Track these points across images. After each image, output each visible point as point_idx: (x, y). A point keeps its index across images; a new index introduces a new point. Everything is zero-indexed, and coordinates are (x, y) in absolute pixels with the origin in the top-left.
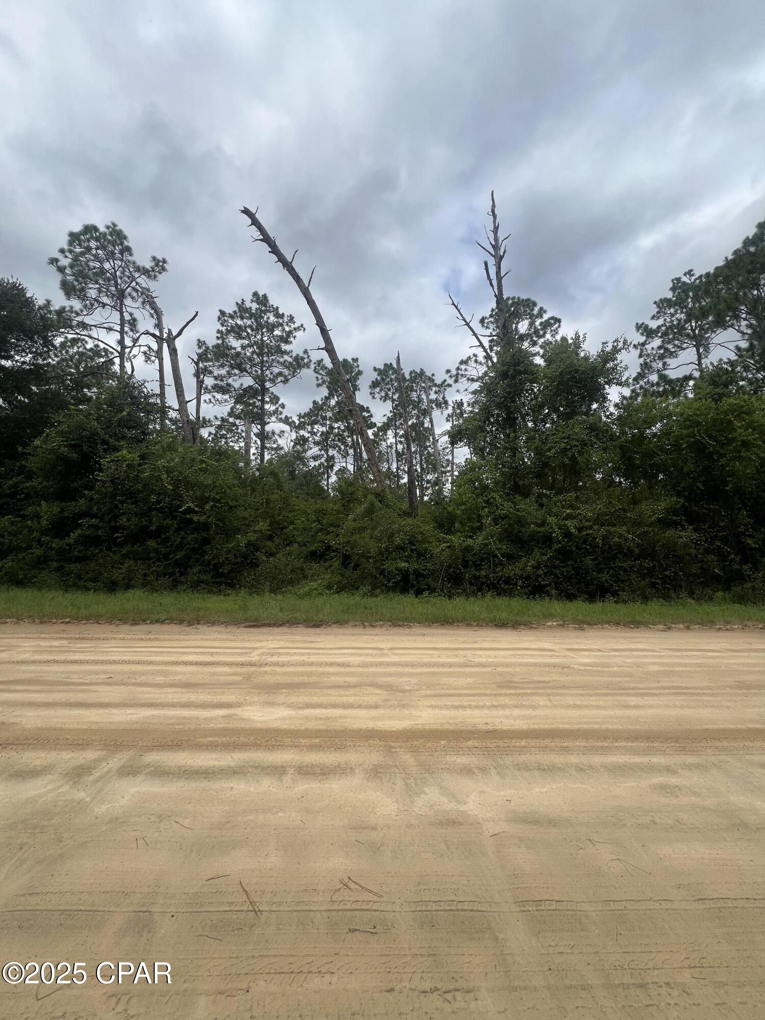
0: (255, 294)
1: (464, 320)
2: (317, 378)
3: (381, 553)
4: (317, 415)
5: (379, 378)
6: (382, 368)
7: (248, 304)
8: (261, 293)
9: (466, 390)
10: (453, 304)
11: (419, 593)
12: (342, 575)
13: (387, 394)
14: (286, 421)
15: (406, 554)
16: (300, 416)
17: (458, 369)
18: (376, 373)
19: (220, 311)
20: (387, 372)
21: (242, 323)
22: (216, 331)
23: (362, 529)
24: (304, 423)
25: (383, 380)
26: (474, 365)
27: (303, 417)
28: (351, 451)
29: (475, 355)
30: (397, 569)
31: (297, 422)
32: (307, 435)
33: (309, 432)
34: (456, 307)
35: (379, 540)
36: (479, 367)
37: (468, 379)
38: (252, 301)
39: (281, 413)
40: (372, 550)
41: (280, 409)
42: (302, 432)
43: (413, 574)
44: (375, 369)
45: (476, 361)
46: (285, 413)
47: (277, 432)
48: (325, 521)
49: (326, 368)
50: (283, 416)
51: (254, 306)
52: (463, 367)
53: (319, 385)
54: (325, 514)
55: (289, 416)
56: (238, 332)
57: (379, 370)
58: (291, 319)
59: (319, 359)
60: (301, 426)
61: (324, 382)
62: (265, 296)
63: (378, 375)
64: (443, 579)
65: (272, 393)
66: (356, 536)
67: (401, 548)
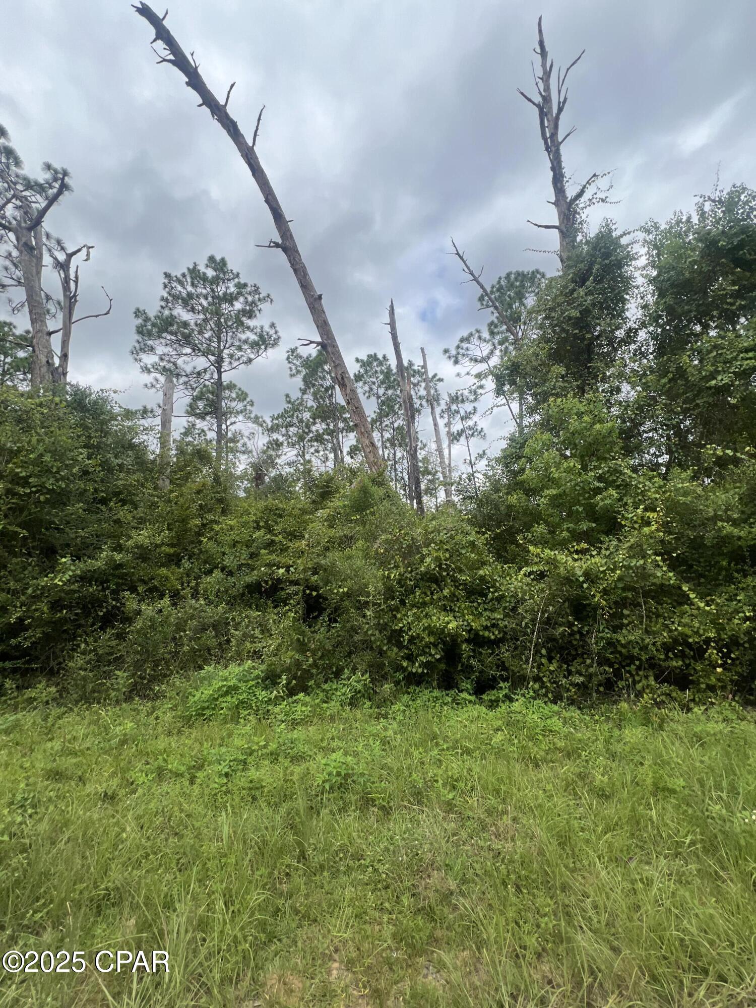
0: (212, 259)
1: (472, 274)
2: (290, 368)
3: (389, 593)
4: (292, 416)
5: (362, 371)
6: (365, 359)
7: (202, 268)
8: (218, 258)
9: (468, 374)
10: (458, 254)
11: (482, 687)
12: (302, 647)
13: (371, 389)
14: (256, 420)
15: (446, 592)
16: (273, 418)
17: (458, 347)
18: (359, 365)
19: (165, 273)
20: (371, 363)
21: (193, 291)
22: (159, 298)
23: (347, 541)
24: (278, 425)
25: (366, 372)
26: (477, 343)
27: (277, 419)
28: (332, 456)
29: (478, 331)
30: (430, 630)
31: (270, 424)
32: (281, 439)
33: (283, 436)
34: (461, 258)
35: (383, 561)
36: (483, 345)
37: (471, 359)
38: (207, 266)
39: (251, 412)
40: (371, 589)
41: (249, 407)
42: (275, 436)
43: (468, 641)
44: (357, 360)
45: (480, 338)
46: (255, 411)
47: (246, 433)
48: (278, 528)
49: (301, 357)
50: (253, 416)
51: (210, 273)
52: (465, 345)
53: (292, 376)
54: (280, 516)
55: (259, 415)
56: (187, 301)
57: (362, 361)
58: (256, 290)
59: (293, 347)
60: (273, 429)
61: (298, 372)
62: (223, 260)
63: (361, 367)
64: (537, 652)
65: (240, 389)
66: (334, 557)
67: (433, 580)
